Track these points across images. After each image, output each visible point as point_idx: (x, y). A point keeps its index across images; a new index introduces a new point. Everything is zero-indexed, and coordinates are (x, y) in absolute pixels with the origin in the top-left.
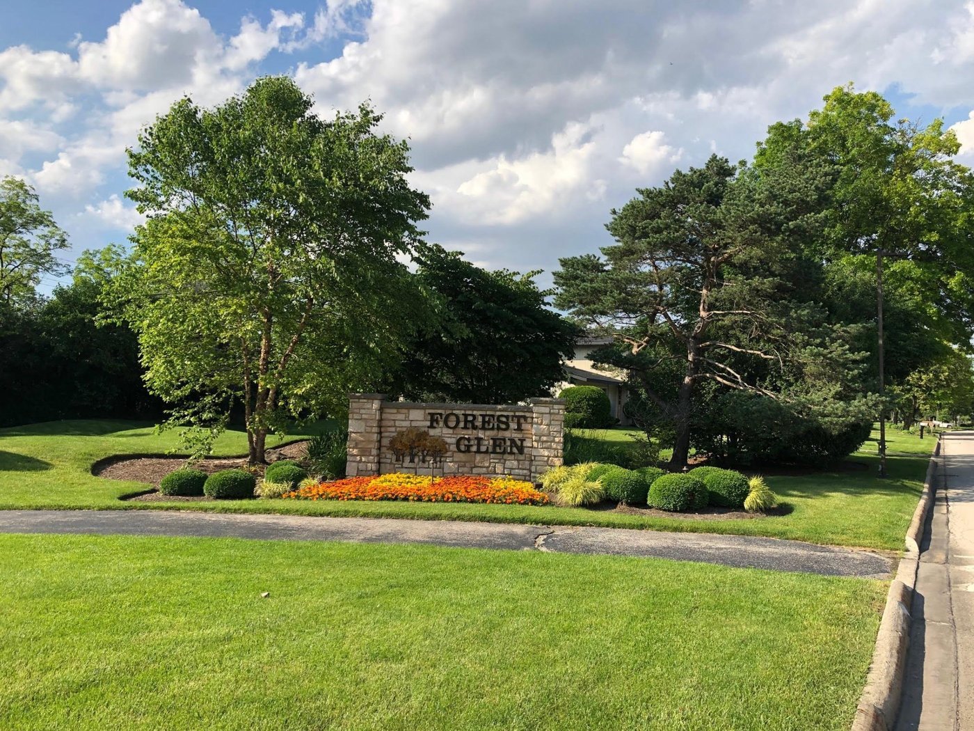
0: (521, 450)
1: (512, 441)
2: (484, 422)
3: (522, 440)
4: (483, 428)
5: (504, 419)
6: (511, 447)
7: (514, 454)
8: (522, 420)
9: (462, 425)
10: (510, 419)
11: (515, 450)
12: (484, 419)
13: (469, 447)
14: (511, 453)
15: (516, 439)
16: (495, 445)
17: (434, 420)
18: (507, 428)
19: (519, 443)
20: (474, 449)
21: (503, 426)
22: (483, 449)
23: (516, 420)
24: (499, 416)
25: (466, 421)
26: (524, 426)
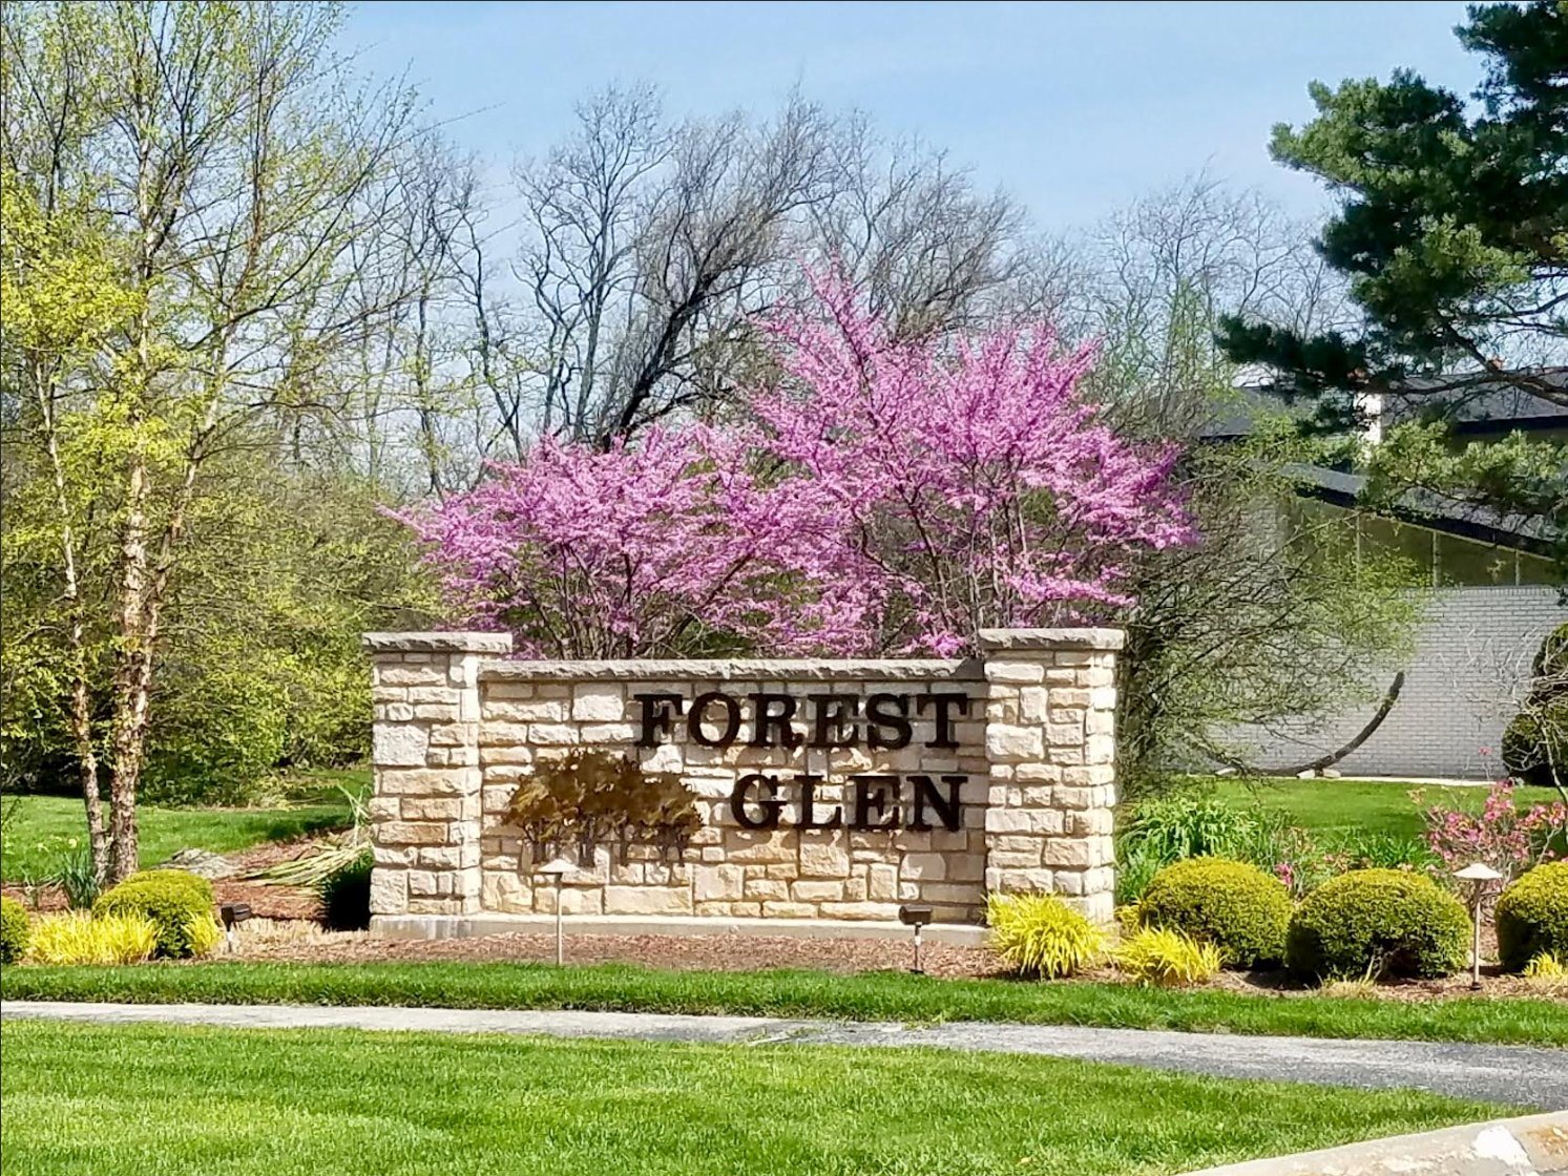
0: (952, 816)
1: (923, 784)
2: (822, 724)
3: (955, 782)
4: (820, 741)
5: (892, 710)
6: (919, 806)
7: (929, 828)
8: (953, 710)
9: (745, 733)
10: (913, 708)
11: (931, 816)
12: (822, 711)
13: (772, 810)
14: (919, 826)
15: (936, 780)
16: (862, 805)
17: (653, 717)
18: (904, 741)
19: (944, 791)
20: (790, 814)
21: (890, 734)
22: (821, 813)
23: (931, 710)
24: (875, 701)
25: (762, 722)
26: (961, 731)
